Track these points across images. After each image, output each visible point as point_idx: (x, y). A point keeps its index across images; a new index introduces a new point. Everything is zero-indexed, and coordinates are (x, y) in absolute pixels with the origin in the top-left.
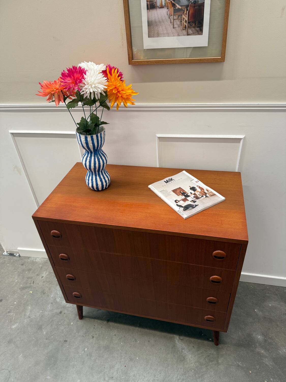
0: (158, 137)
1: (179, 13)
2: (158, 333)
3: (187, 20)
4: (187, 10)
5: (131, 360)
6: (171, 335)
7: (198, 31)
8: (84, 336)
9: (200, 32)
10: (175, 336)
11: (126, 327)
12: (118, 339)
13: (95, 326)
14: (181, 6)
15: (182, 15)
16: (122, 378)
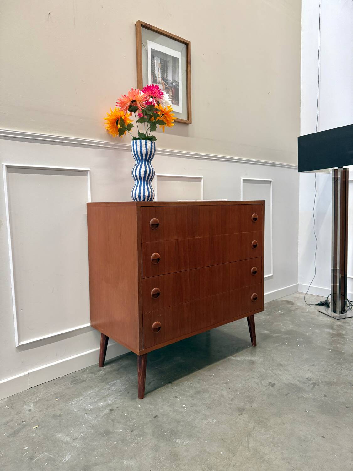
0: (157, 175)
1: (168, 90)
2: (217, 363)
3: (172, 94)
4: (172, 89)
5: (227, 383)
6: (227, 358)
7: (177, 103)
8: (166, 402)
9: (178, 104)
10: (229, 357)
11: (191, 375)
12: (197, 383)
13: (164, 392)
14: (169, 86)
15: (169, 91)
16: (239, 393)
